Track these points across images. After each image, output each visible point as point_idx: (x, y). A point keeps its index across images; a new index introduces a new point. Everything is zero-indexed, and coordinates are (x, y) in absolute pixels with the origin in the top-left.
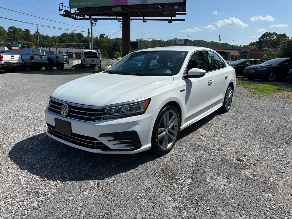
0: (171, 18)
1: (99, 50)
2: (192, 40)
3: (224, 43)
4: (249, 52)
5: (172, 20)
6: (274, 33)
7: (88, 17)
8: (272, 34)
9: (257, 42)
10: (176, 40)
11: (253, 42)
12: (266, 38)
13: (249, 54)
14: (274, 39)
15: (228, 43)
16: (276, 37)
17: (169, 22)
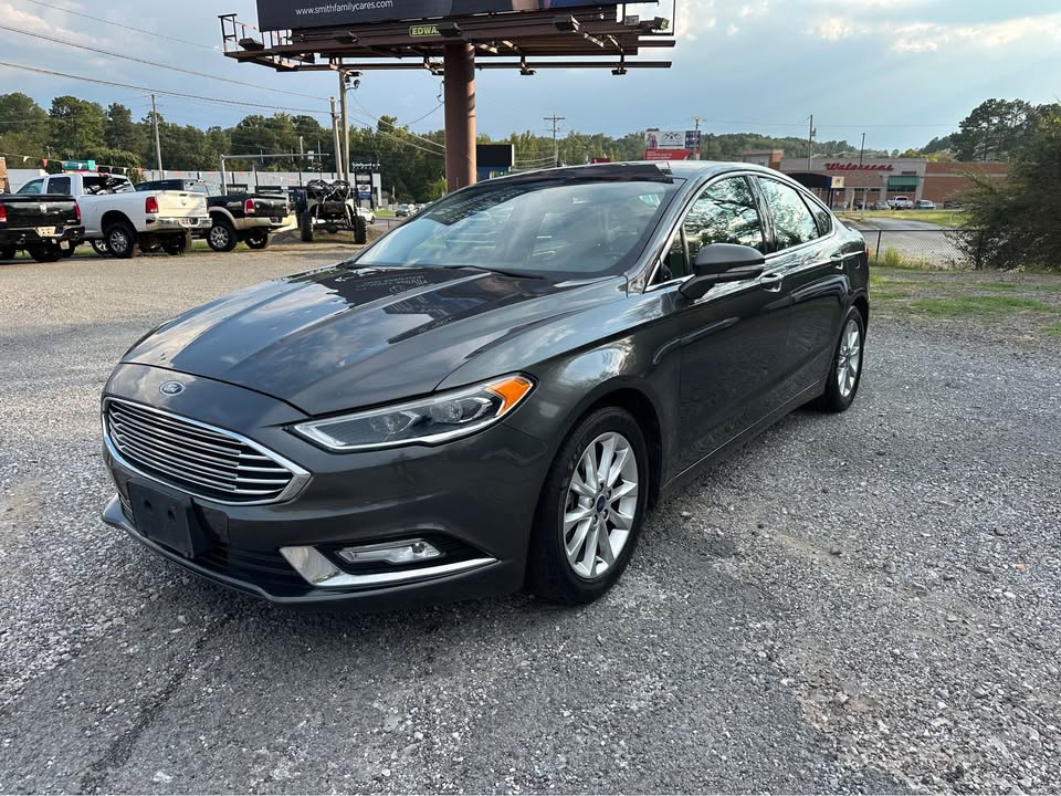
0: (622, 59)
1: (374, 175)
2: (717, 135)
3: (834, 142)
4: (923, 175)
5: (623, 64)
6: (1020, 104)
7: (326, 61)
8: (1010, 106)
9: (954, 137)
10: (653, 133)
11: (940, 139)
12: (989, 121)
13: (922, 180)
14: (1018, 123)
15: (849, 144)
16: (1024, 117)
17: (615, 73)
